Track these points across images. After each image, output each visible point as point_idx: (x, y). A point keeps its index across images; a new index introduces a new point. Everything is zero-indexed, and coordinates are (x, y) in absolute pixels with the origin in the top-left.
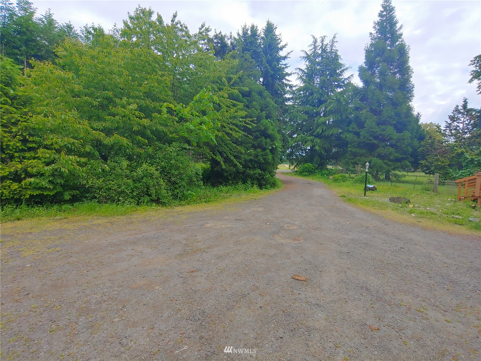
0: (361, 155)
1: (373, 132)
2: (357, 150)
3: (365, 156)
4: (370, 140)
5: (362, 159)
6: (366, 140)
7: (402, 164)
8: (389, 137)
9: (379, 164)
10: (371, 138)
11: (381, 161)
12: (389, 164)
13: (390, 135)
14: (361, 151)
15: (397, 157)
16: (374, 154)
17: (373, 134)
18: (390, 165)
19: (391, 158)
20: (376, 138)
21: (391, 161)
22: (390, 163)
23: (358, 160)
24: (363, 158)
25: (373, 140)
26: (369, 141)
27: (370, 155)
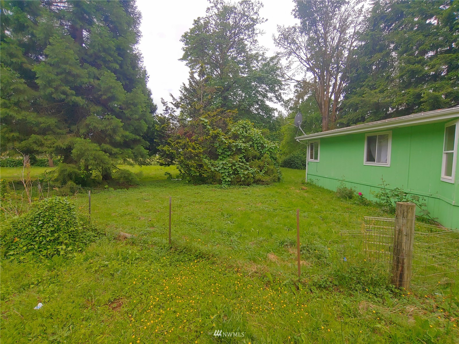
0: (44, 132)
1: (69, 73)
2: (31, 117)
3: (54, 133)
4: (64, 93)
5: (46, 139)
6: (53, 90)
7: (134, 151)
8: (109, 95)
9: (94, 152)
10: (67, 89)
11: (94, 146)
12: (113, 152)
13: (112, 90)
14: (41, 120)
15: (126, 137)
16: (78, 130)
17: (70, 78)
18: (115, 154)
19: (118, 138)
20: (79, 90)
21: (115, 144)
22: (115, 150)
23: (35, 142)
24: (49, 137)
25: (73, 95)
26: (63, 97)
27: (68, 133)
